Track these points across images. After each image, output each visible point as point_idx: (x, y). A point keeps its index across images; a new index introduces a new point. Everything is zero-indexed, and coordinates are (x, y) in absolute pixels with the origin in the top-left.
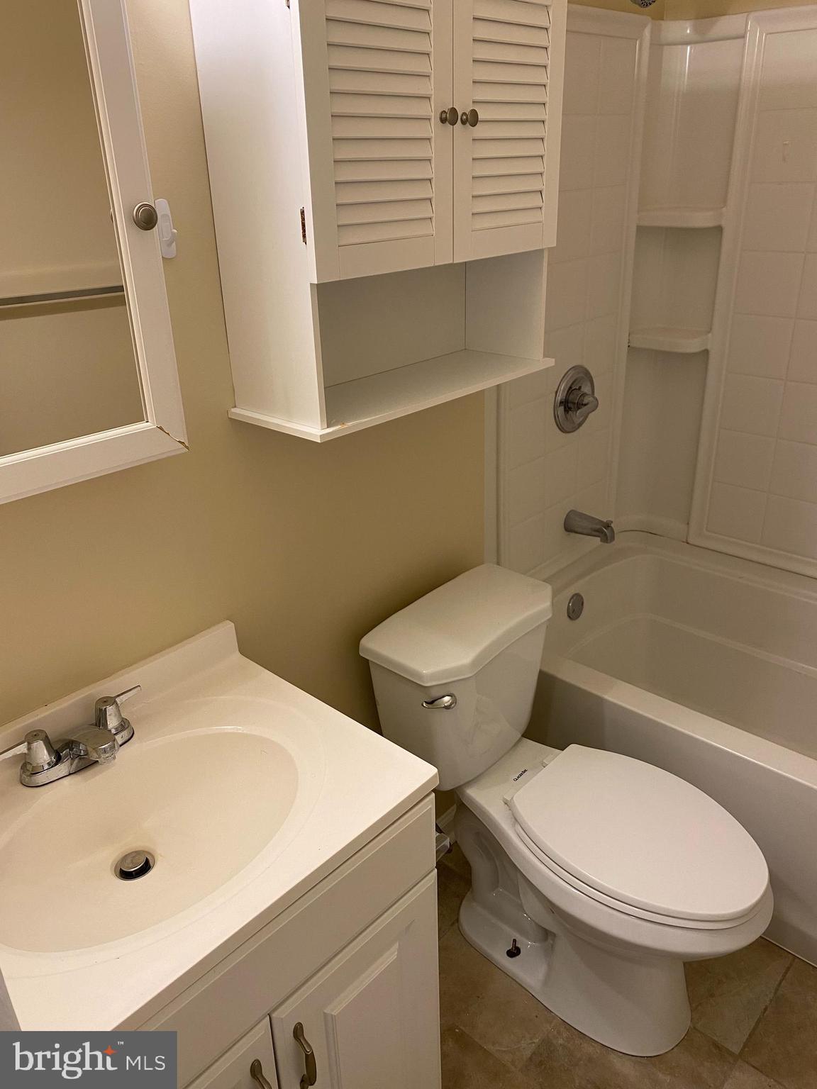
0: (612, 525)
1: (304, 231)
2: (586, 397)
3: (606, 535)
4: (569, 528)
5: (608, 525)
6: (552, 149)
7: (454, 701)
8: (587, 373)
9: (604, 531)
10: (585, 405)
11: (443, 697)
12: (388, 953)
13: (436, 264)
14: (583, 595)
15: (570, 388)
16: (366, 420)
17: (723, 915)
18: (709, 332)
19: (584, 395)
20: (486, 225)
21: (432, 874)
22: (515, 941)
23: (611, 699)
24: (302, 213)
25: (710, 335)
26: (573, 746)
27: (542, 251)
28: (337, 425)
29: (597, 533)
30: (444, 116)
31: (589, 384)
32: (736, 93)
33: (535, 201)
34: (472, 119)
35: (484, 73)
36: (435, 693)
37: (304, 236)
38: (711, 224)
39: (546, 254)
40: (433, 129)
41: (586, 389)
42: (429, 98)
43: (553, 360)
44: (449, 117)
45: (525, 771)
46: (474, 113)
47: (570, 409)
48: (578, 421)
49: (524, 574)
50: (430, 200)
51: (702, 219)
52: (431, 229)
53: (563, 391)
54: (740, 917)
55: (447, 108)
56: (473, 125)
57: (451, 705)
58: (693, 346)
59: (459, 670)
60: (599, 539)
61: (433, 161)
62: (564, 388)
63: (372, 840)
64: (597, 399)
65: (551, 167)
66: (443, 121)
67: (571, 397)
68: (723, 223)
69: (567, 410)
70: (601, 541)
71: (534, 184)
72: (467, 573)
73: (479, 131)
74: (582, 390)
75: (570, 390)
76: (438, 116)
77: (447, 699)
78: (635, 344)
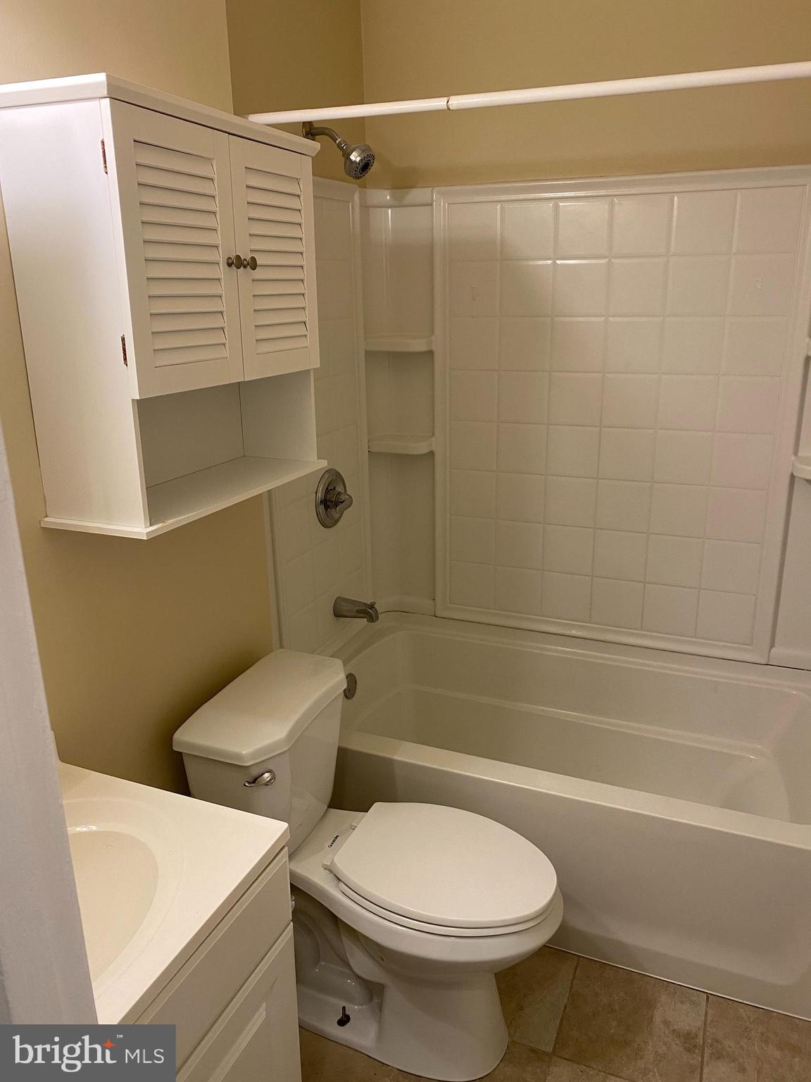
0: (376, 606)
1: (125, 354)
2: (342, 495)
3: (371, 615)
4: (338, 614)
5: (372, 606)
6: (310, 288)
7: (273, 778)
8: (338, 475)
9: (368, 612)
10: (342, 502)
11: (263, 774)
12: (257, 1014)
13: (232, 382)
14: (354, 673)
15: (327, 489)
16: (181, 518)
17: (528, 916)
18: (432, 437)
19: (339, 493)
20: (265, 350)
21: (289, 927)
22: (344, 1008)
23: (399, 759)
24: (123, 339)
25: (433, 439)
26: (377, 804)
27: (308, 371)
28: (158, 523)
29: (361, 615)
30: (230, 261)
31: (342, 486)
32: (431, 247)
33: (300, 330)
34: (253, 264)
35: (258, 229)
36: (255, 772)
37: (125, 359)
38: (424, 348)
39: (312, 374)
40: (221, 271)
41: (340, 489)
42: (217, 247)
43: (326, 461)
44: (236, 263)
45: (337, 836)
46: (253, 259)
47: (329, 506)
48: (336, 516)
49: (313, 653)
50: (223, 329)
51: (418, 346)
52: (225, 353)
53: (322, 492)
54: (542, 913)
55: (233, 256)
56: (254, 269)
57: (270, 780)
58: (422, 448)
59: (277, 744)
60: (365, 620)
61: (224, 298)
62: (323, 488)
63: (248, 889)
64: (351, 497)
65: (311, 302)
66: (230, 265)
67: (329, 497)
68: (433, 348)
69: (327, 507)
70: (368, 621)
71: (300, 317)
72: (262, 660)
73: (258, 274)
74: (337, 489)
75: (327, 491)
76: (226, 261)
77: (266, 775)
78: (374, 450)
